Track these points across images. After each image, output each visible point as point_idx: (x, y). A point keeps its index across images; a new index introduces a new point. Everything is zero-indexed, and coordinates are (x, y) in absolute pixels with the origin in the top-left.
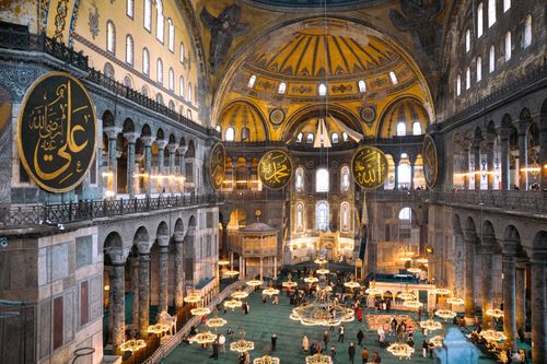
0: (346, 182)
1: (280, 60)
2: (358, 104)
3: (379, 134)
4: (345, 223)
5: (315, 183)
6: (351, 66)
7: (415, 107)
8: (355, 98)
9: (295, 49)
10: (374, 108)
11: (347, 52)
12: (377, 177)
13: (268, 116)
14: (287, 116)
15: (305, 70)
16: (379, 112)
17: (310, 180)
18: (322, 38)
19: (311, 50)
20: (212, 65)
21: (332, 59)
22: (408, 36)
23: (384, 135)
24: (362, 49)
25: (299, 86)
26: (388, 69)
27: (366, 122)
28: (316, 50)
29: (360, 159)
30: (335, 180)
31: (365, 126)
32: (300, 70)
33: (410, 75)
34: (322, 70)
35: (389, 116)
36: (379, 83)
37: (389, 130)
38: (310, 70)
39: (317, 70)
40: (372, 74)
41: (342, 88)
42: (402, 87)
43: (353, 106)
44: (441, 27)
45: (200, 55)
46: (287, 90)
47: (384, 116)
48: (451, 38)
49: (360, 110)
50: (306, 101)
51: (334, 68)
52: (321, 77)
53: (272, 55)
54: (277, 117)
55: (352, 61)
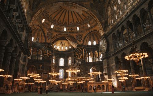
0: (70, 62)
1: (53, 16)
2: (76, 34)
3: (83, 44)
4: (70, 76)
5: (59, 62)
6: (75, 22)
7: (95, 36)
8: (75, 33)
9: (59, 13)
10: (82, 36)
11: (74, 17)
12: (83, 57)
13: (46, 34)
14: (53, 36)
15: (60, 21)
16: (83, 37)
17: (57, 61)
18: (67, 11)
19: (63, 15)
20: (33, 8)
21: (70, 19)
22: (95, 11)
23: (85, 44)
24: (80, 16)
25: (58, 27)
26: (87, 23)
27: (79, 40)
28: (65, 15)
29: (77, 52)
30: (66, 62)
31: (78, 41)
32: (59, 21)
33: (95, 23)
34: (66, 22)
35: (86, 39)
36: (84, 27)
37: (86, 43)
38: (62, 22)
39: (64, 22)
40: (81, 25)
41: (72, 29)
42: (91, 28)
43: (74, 35)
44: (105, 8)
45: (29, 3)
46: (54, 27)
47: (85, 38)
48: (108, 10)
49: (77, 36)
50: (60, 32)
51: (70, 22)
52: (65, 25)
53: (51, 13)
54: (49, 35)
55: (76, 20)
